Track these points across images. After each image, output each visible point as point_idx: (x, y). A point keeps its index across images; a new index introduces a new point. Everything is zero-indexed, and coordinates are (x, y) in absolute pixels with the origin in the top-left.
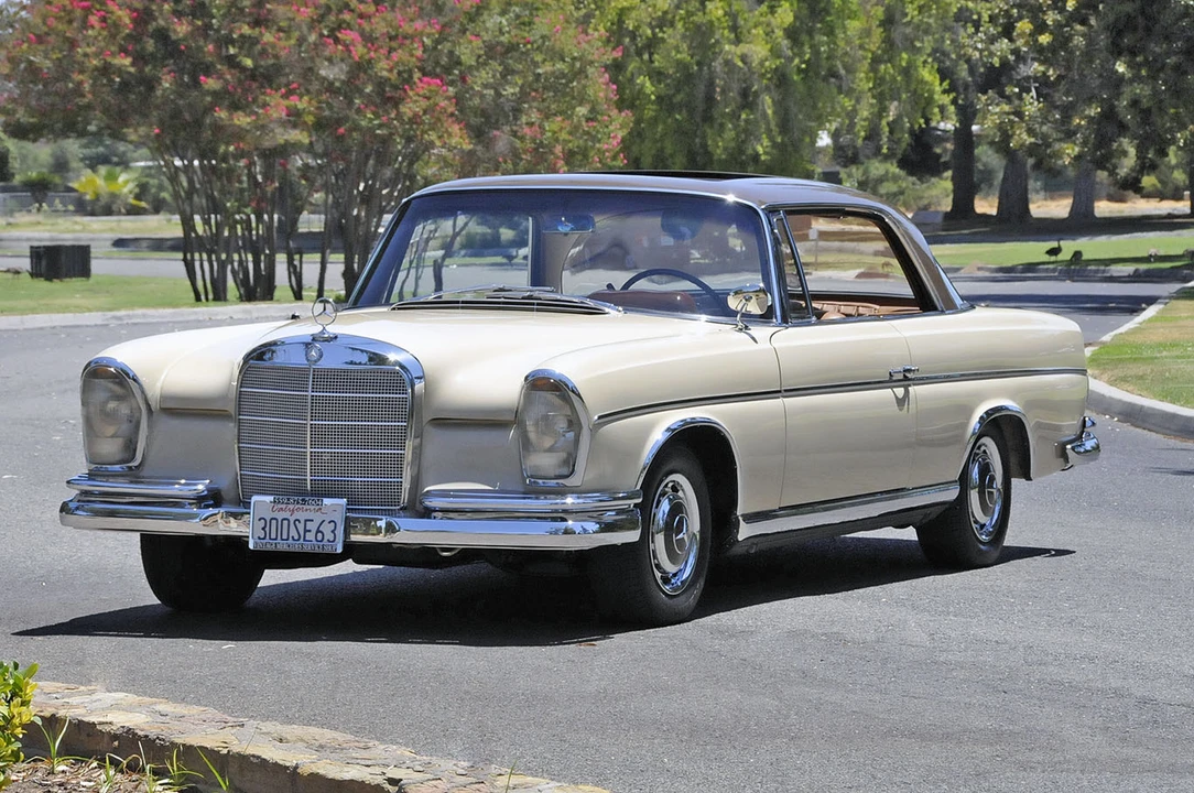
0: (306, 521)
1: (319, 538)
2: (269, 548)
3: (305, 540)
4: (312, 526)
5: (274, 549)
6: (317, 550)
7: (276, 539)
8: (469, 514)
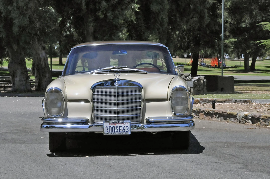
0: (119, 127)
1: (124, 131)
2: (109, 134)
3: (119, 131)
4: (121, 128)
5: (111, 134)
6: (123, 134)
7: (111, 132)
8: (161, 123)
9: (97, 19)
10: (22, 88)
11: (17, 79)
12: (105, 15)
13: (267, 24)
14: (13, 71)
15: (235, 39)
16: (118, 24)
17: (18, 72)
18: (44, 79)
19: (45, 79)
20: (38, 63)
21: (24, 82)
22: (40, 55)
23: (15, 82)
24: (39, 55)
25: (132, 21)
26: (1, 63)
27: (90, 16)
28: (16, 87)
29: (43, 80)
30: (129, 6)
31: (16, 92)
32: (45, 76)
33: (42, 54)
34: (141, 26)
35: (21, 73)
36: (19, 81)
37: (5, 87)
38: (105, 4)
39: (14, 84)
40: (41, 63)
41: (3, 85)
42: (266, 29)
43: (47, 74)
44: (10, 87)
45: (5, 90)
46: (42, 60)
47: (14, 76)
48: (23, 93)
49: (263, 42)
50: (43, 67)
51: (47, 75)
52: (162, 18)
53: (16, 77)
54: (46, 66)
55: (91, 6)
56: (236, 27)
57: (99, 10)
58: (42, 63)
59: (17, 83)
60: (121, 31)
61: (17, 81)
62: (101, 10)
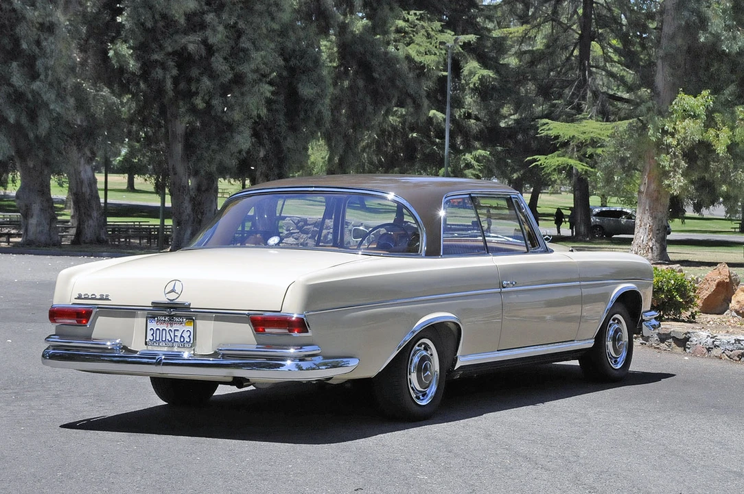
9: (193, 110)
10: (43, 239)
11: (33, 221)
12: (208, 103)
13: (547, 123)
14: (26, 206)
15: (485, 150)
16: (234, 121)
17: (36, 208)
18: (88, 221)
19: (91, 222)
20: (77, 189)
21: (47, 228)
22: (82, 173)
23: (30, 227)
24: (80, 173)
25: (259, 116)
26: (2, 183)
27: (181, 103)
28: (31, 235)
29: (86, 224)
30: (256, 88)
31: (29, 247)
32: (90, 216)
33: (85, 171)
34: (279, 126)
35: (41, 209)
36: (37, 224)
37: (9, 235)
38: (208, 83)
39: (26, 231)
40: (84, 190)
41: (6, 231)
42: (545, 133)
43: (95, 212)
44: (18, 235)
45: (8, 242)
46: (86, 182)
47: (26, 215)
48: (44, 248)
49: (540, 160)
50: (88, 197)
51: (95, 214)
52: (320, 112)
53: (32, 217)
54: (92, 195)
55: (182, 86)
56: (487, 128)
57: (196, 93)
58: (86, 189)
59: (32, 229)
60: (240, 133)
61: (31, 224)
62: (201, 94)
